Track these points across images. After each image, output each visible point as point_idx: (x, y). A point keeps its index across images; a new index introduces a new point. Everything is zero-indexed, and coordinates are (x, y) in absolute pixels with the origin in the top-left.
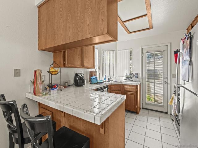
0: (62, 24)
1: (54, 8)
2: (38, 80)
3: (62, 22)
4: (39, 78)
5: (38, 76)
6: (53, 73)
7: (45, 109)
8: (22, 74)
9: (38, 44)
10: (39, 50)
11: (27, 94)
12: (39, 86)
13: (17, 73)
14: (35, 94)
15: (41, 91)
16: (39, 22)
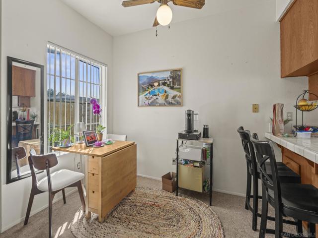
0: (312, 30)
1: (300, 12)
2: (278, 116)
3: (312, 27)
4: (279, 114)
5: (278, 111)
6: (304, 108)
7: (289, 158)
8: (260, 110)
9: (281, 71)
10: (281, 78)
11: (266, 133)
12: (280, 125)
13: (256, 109)
14: (274, 133)
15: (282, 131)
16: (281, 40)
